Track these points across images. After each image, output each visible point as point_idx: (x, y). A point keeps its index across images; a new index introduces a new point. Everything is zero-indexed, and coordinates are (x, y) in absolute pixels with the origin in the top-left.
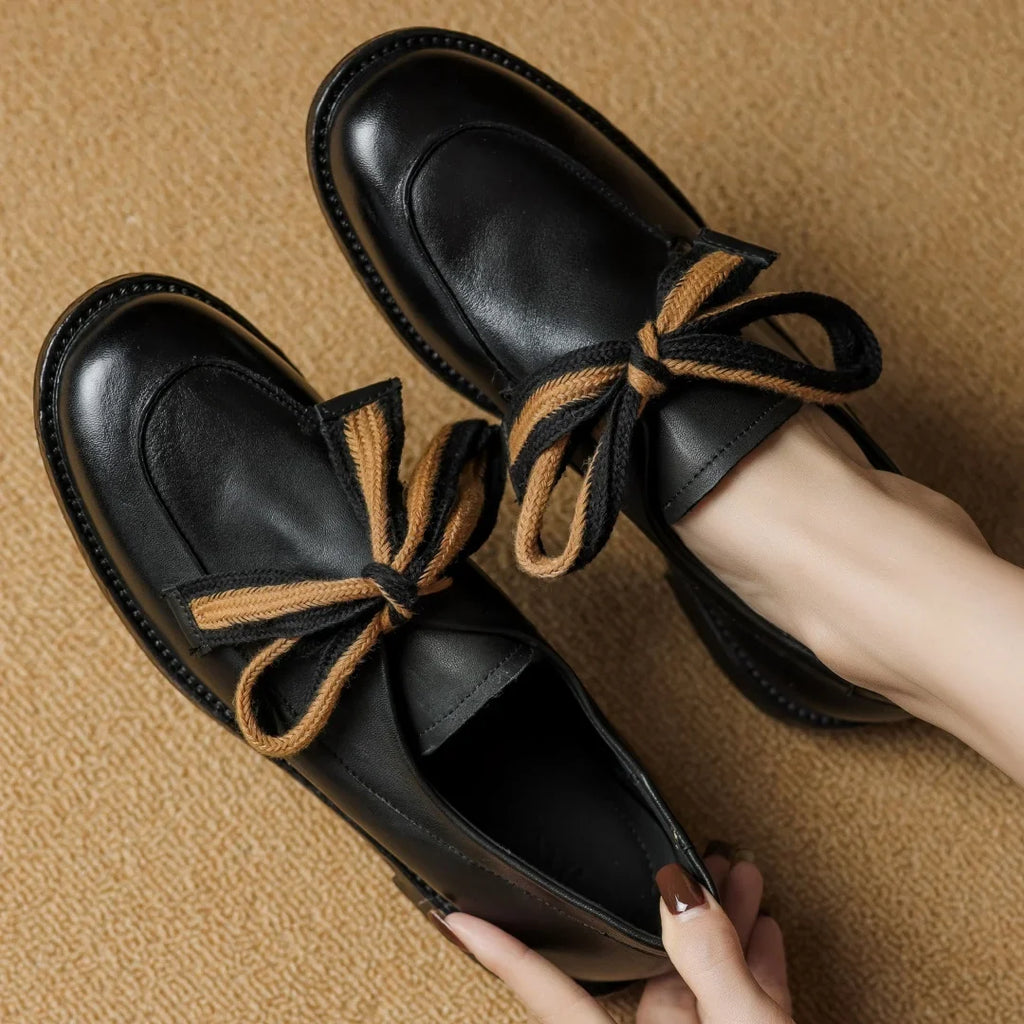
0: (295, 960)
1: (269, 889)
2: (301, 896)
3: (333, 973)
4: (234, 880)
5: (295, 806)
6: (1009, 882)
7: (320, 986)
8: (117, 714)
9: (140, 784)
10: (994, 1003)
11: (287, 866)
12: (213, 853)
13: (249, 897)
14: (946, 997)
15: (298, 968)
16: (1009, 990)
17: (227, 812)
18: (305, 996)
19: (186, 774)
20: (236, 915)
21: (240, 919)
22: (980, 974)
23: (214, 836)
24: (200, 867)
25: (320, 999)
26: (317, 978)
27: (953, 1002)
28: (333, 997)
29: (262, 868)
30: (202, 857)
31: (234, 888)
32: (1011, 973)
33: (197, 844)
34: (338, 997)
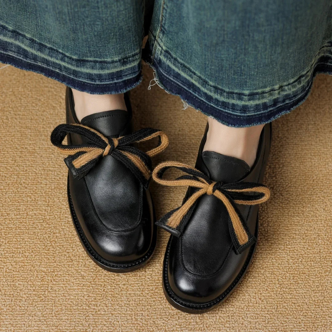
0: (176, 324)
1: (155, 317)
2: (164, 311)
3: (187, 319)
4: (146, 323)
5: (143, 297)
6: (294, 172)
7: (187, 324)
8: (84, 317)
9: (105, 325)
10: (318, 196)
11: (154, 310)
12: (135, 322)
13: (153, 323)
14: (308, 204)
15: (179, 325)
16: (317, 191)
17: (129, 312)
18: (187, 329)
19: (112, 314)
20: (154, 329)
21: (156, 329)
22: (309, 193)
23: (132, 319)
24: (136, 327)
25: (190, 326)
26: (185, 323)
27: (310, 203)
28: (192, 323)
29: (149, 315)
30: (134, 325)
31: (147, 324)
32: (314, 188)
33: (130, 324)
34: (193, 322)
